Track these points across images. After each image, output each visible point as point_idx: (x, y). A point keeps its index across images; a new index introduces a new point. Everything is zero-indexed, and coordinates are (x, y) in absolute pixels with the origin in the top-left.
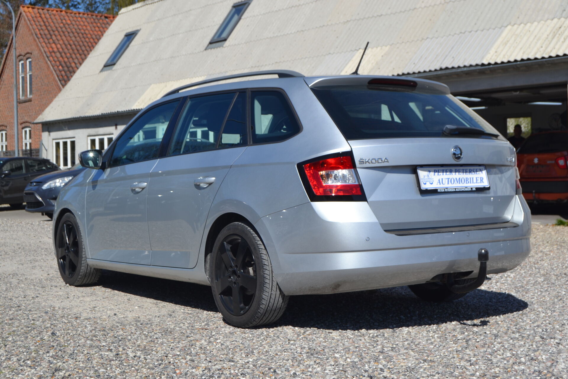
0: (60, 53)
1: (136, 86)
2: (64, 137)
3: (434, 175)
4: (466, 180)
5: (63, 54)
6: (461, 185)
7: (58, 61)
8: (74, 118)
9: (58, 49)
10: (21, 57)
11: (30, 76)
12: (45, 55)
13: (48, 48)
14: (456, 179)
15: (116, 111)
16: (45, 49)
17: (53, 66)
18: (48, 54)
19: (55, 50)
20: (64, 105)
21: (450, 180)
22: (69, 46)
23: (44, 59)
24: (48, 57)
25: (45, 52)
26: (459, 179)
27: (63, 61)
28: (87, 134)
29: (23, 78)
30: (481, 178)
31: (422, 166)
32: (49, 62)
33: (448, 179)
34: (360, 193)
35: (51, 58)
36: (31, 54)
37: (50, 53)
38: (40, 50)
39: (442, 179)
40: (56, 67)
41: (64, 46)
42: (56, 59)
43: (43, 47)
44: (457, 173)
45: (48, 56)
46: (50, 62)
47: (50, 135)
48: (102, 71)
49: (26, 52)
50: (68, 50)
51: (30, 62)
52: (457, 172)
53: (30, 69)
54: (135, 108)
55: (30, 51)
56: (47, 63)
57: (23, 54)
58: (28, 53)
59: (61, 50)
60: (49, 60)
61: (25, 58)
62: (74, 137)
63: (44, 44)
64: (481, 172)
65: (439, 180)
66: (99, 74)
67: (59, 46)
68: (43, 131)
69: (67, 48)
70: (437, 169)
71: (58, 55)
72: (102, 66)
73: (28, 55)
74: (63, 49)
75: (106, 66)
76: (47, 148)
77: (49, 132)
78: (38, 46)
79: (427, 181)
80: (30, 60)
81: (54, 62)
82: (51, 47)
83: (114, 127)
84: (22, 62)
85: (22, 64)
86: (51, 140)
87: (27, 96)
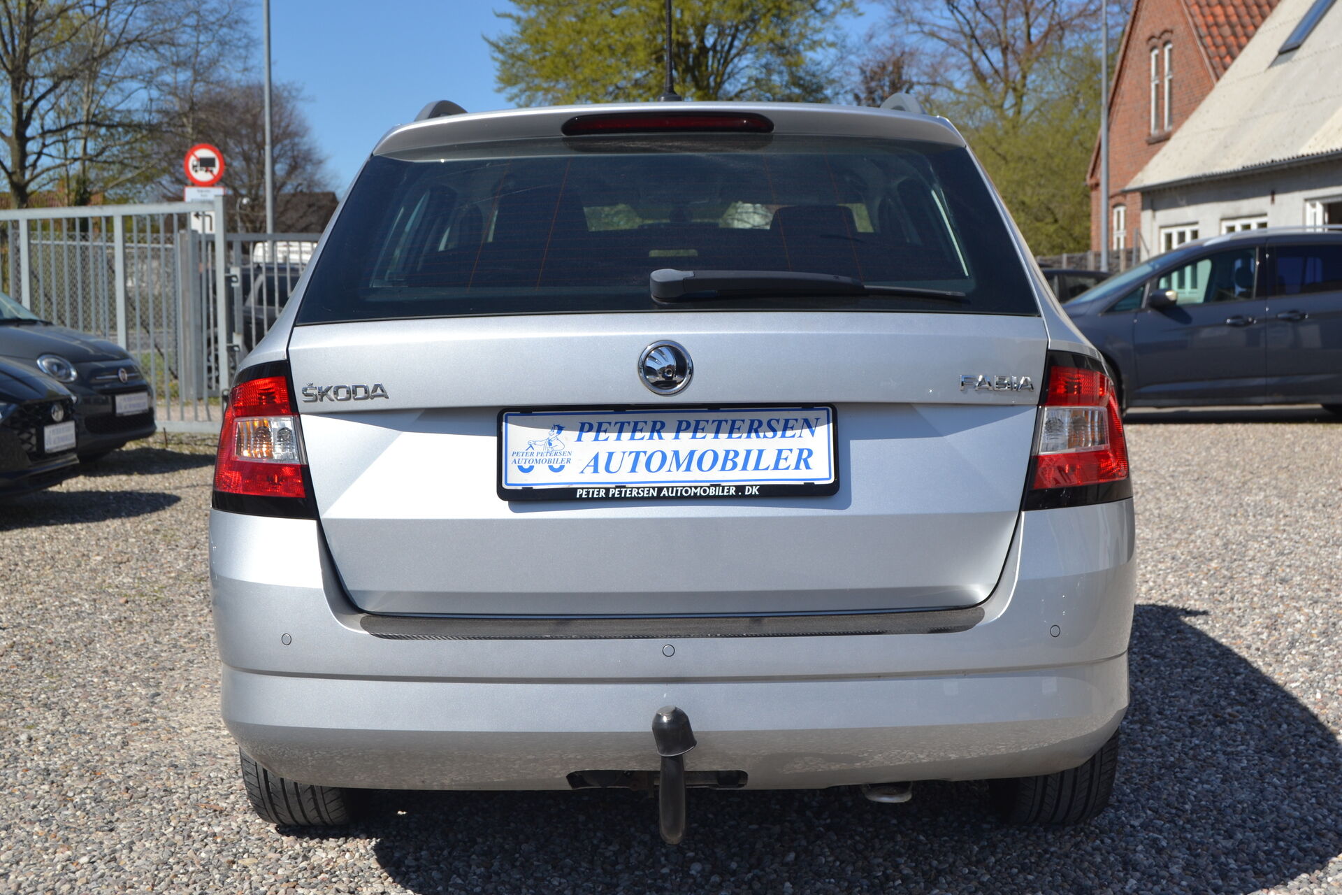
0: (1232, 26)
1: (1323, 98)
2: (1180, 221)
3: (579, 439)
4: (729, 458)
5: (1239, 29)
6: (695, 475)
7: (1225, 44)
8: (1193, 179)
9: (1227, 16)
10: (1154, 40)
11: (1170, 81)
12: (1195, 33)
13: (1204, 16)
14: (676, 453)
15: (1269, 161)
16: (1196, 19)
17: (1210, 58)
18: (1203, 31)
19: (1222, 19)
20: (1185, 148)
21: (643, 459)
22: (1255, 9)
23: (1194, 42)
24: (1201, 37)
25: (1196, 27)
26: (692, 453)
27: (1234, 43)
28: (1219, 216)
29: (1157, 86)
30: (801, 451)
31: (527, 412)
32: (1202, 49)
33: (638, 454)
34: (296, 491)
35: (1208, 40)
36: (1171, 32)
37: (1208, 27)
38: (1187, 23)
39: (611, 455)
40: (1218, 59)
41: (1242, 10)
42: (1219, 41)
43: (1192, 16)
44: (685, 436)
45: (1202, 34)
46: (1205, 48)
47: (1154, 217)
48: (1274, 63)
49: (1161, 29)
50: (1252, 17)
51: (1170, 51)
52: (686, 430)
53: (1171, 68)
54: (1305, 154)
55: (1169, 27)
56: (1199, 52)
57: (1157, 33)
58: (1166, 31)
59: (1234, 19)
60: (1203, 44)
61: (1161, 42)
62: (1195, 223)
63: (1196, 7)
64: (806, 431)
65: (596, 458)
66: (1266, 71)
67: (1231, 10)
68: (1143, 208)
69: (1249, 14)
70: (594, 419)
71: (1227, 30)
72: (1276, 53)
73: (1166, 36)
74: (1239, 17)
75: (1282, 52)
76: (1149, 247)
77: (1154, 209)
78: (1183, 14)
79: (540, 461)
80: (1169, 46)
81: (1213, 49)
82: (1213, 15)
83: (1268, 199)
84: (1156, 52)
85: (1157, 56)
86: (1156, 229)
87: (1163, 126)
